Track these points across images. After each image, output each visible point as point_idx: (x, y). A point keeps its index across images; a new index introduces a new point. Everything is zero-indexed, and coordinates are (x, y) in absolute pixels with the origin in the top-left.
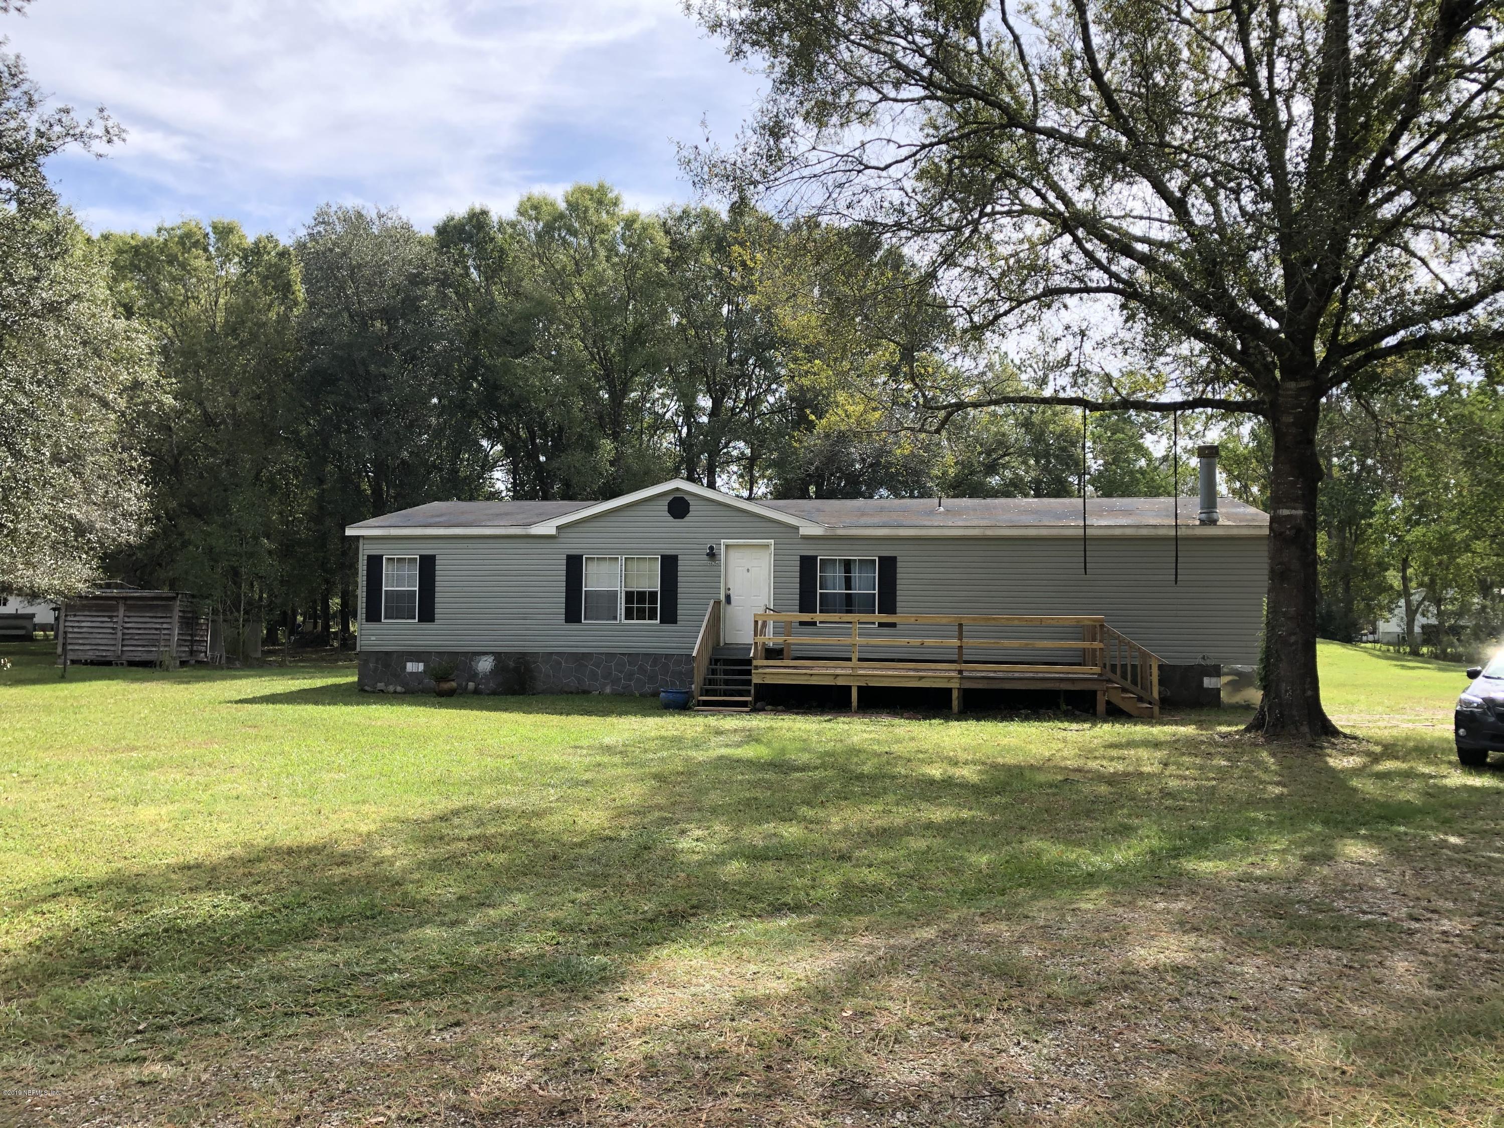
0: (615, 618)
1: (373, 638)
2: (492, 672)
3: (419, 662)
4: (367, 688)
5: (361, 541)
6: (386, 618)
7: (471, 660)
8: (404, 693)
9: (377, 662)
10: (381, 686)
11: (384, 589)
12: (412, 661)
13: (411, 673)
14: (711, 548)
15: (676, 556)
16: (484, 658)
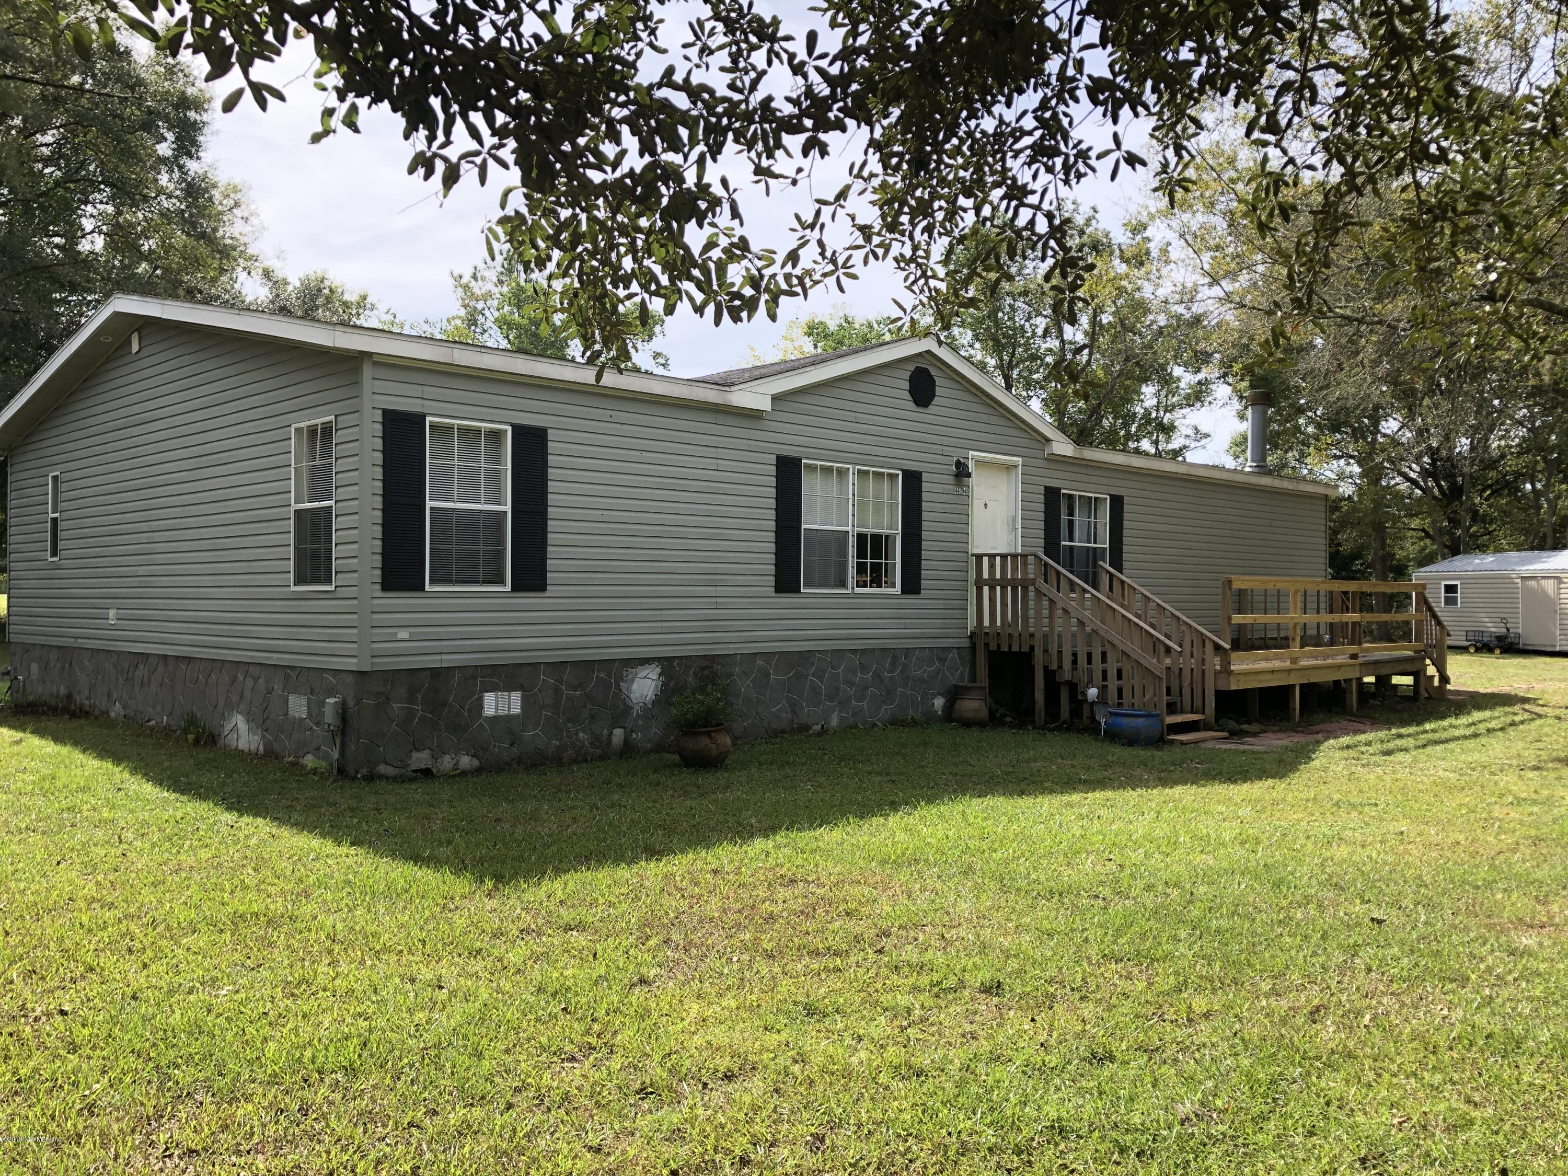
0: (843, 584)
1: (403, 634)
2: (656, 701)
3: (510, 688)
4: (382, 769)
5: (368, 371)
6: (432, 581)
7: (620, 678)
8: (478, 771)
9: (411, 699)
10: (420, 759)
11: (429, 504)
12: (494, 689)
13: (495, 719)
14: (958, 464)
15: (920, 473)
16: (644, 671)
